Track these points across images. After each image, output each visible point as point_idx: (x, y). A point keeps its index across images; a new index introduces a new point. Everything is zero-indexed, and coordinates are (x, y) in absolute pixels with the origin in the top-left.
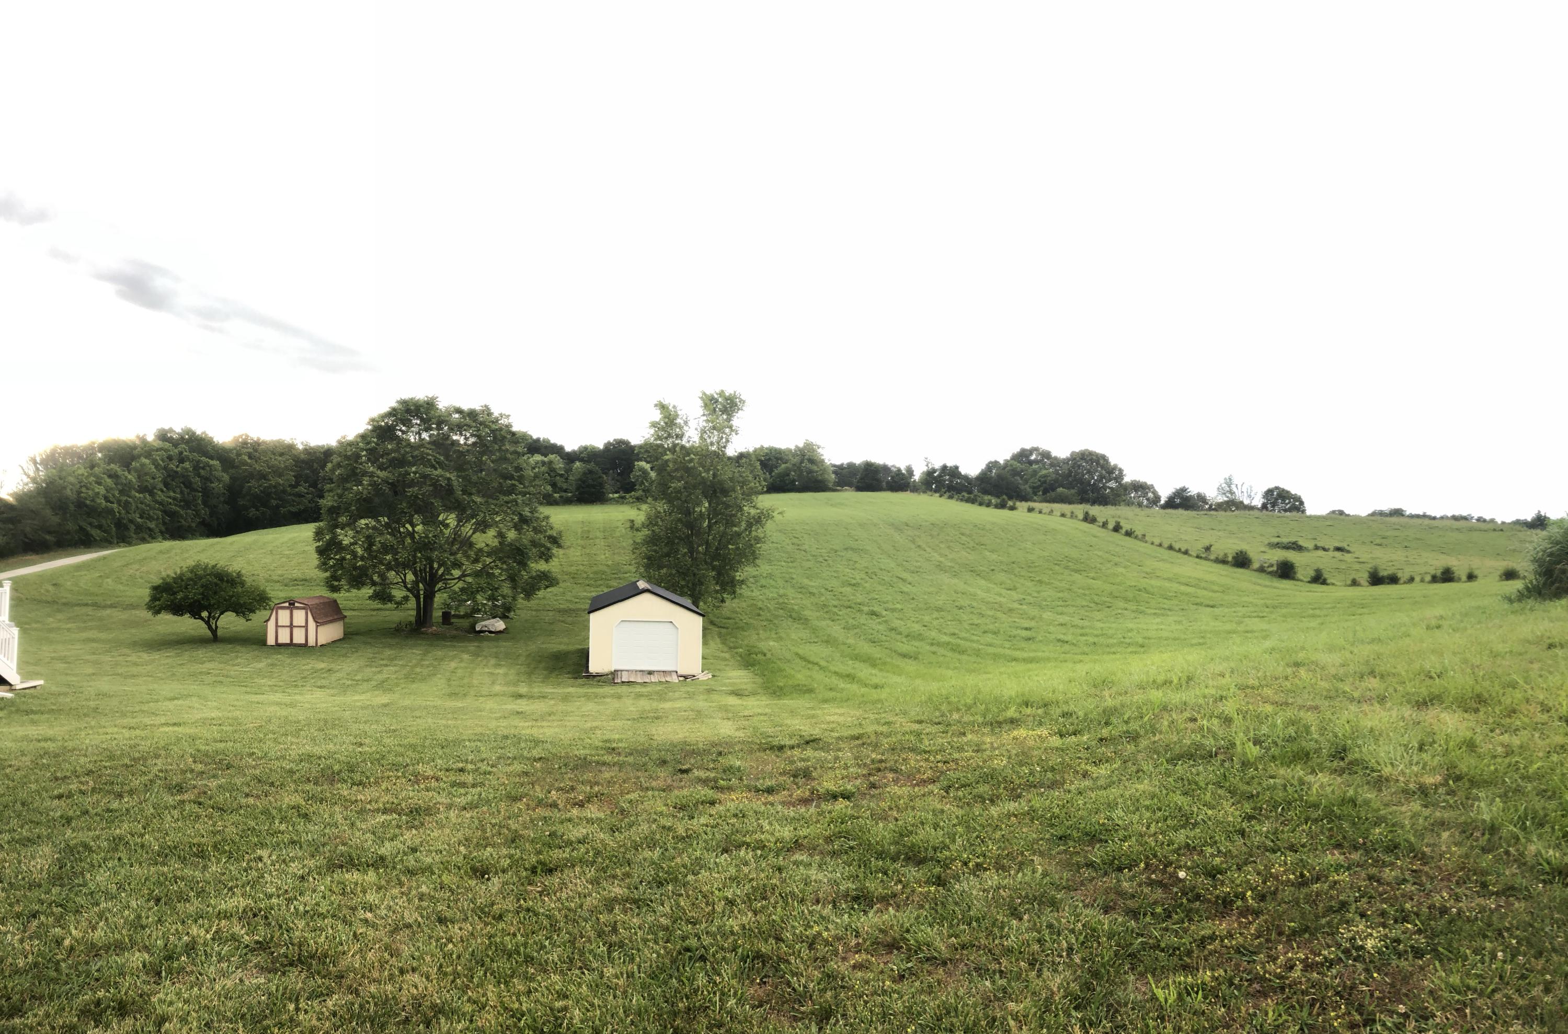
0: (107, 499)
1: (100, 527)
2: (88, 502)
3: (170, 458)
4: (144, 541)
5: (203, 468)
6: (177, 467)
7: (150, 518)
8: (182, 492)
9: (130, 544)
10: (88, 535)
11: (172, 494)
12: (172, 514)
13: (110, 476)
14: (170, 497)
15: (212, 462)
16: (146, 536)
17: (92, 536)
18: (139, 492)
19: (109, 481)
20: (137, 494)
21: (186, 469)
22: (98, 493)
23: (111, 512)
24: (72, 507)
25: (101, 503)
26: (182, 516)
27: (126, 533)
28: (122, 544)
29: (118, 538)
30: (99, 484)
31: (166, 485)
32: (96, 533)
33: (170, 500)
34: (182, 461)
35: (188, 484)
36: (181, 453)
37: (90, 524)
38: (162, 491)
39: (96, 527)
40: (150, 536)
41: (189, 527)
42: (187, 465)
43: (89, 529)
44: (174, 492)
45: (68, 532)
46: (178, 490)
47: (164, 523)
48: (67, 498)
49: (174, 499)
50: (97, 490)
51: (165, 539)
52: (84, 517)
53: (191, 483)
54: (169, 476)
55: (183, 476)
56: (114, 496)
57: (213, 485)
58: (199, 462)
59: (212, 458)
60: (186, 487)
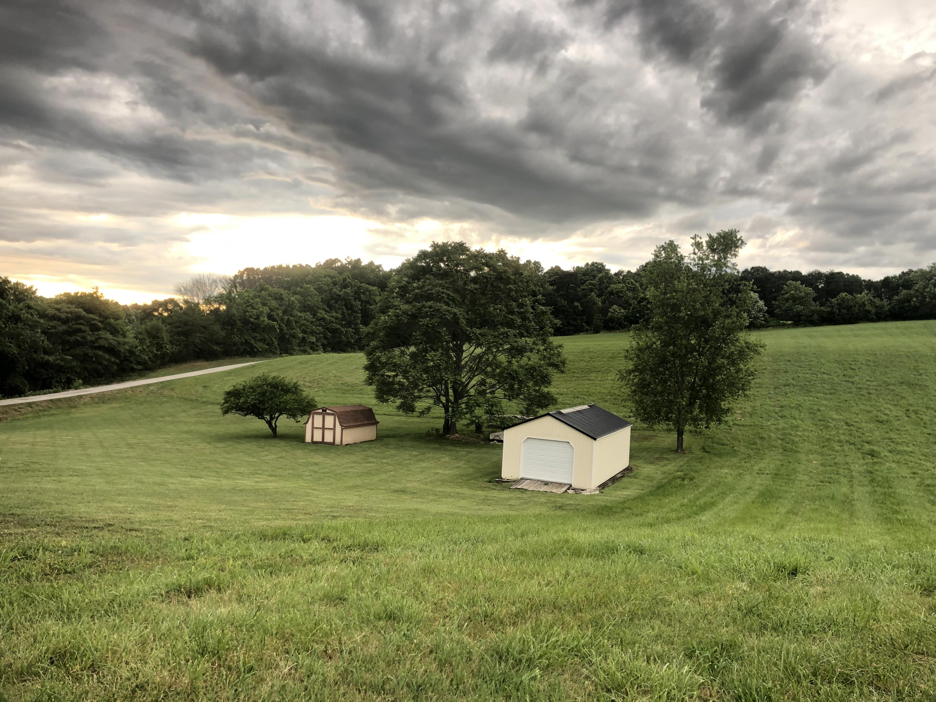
0: (270, 317)
1: (263, 340)
2: (252, 320)
3: (335, 284)
4: (305, 352)
5: (364, 293)
6: (340, 291)
7: (312, 333)
8: (343, 314)
9: (291, 354)
10: (252, 347)
11: (334, 314)
12: (334, 331)
13: (276, 299)
14: (333, 317)
15: (371, 288)
16: (308, 349)
17: (256, 348)
18: (301, 312)
19: (274, 303)
20: (299, 314)
21: (348, 294)
22: (262, 312)
23: (272, 328)
24: (239, 323)
25: (264, 321)
26: (342, 332)
27: (289, 346)
28: (284, 355)
29: (281, 349)
30: (264, 304)
31: (330, 306)
32: (260, 346)
33: (333, 319)
34: (345, 287)
35: (349, 306)
36: (345, 280)
37: (254, 338)
38: (326, 311)
39: (260, 340)
40: (311, 348)
41: (350, 342)
42: (348, 290)
43: (253, 342)
44: (337, 313)
45: (235, 344)
46: (340, 311)
47: (325, 337)
48: (234, 315)
49: (337, 318)
50: (261, 309)
51: (325, 351)
52: (250, 332)
53: (352, 306)
54: (332, 298)
55: (345, 300)
56: (278, 315)
57: (371, 307)
58: (359, 288)
59: (373, 285)
60: (348, 309)
